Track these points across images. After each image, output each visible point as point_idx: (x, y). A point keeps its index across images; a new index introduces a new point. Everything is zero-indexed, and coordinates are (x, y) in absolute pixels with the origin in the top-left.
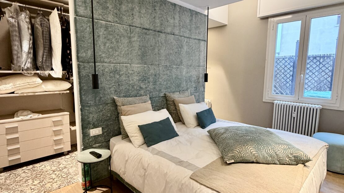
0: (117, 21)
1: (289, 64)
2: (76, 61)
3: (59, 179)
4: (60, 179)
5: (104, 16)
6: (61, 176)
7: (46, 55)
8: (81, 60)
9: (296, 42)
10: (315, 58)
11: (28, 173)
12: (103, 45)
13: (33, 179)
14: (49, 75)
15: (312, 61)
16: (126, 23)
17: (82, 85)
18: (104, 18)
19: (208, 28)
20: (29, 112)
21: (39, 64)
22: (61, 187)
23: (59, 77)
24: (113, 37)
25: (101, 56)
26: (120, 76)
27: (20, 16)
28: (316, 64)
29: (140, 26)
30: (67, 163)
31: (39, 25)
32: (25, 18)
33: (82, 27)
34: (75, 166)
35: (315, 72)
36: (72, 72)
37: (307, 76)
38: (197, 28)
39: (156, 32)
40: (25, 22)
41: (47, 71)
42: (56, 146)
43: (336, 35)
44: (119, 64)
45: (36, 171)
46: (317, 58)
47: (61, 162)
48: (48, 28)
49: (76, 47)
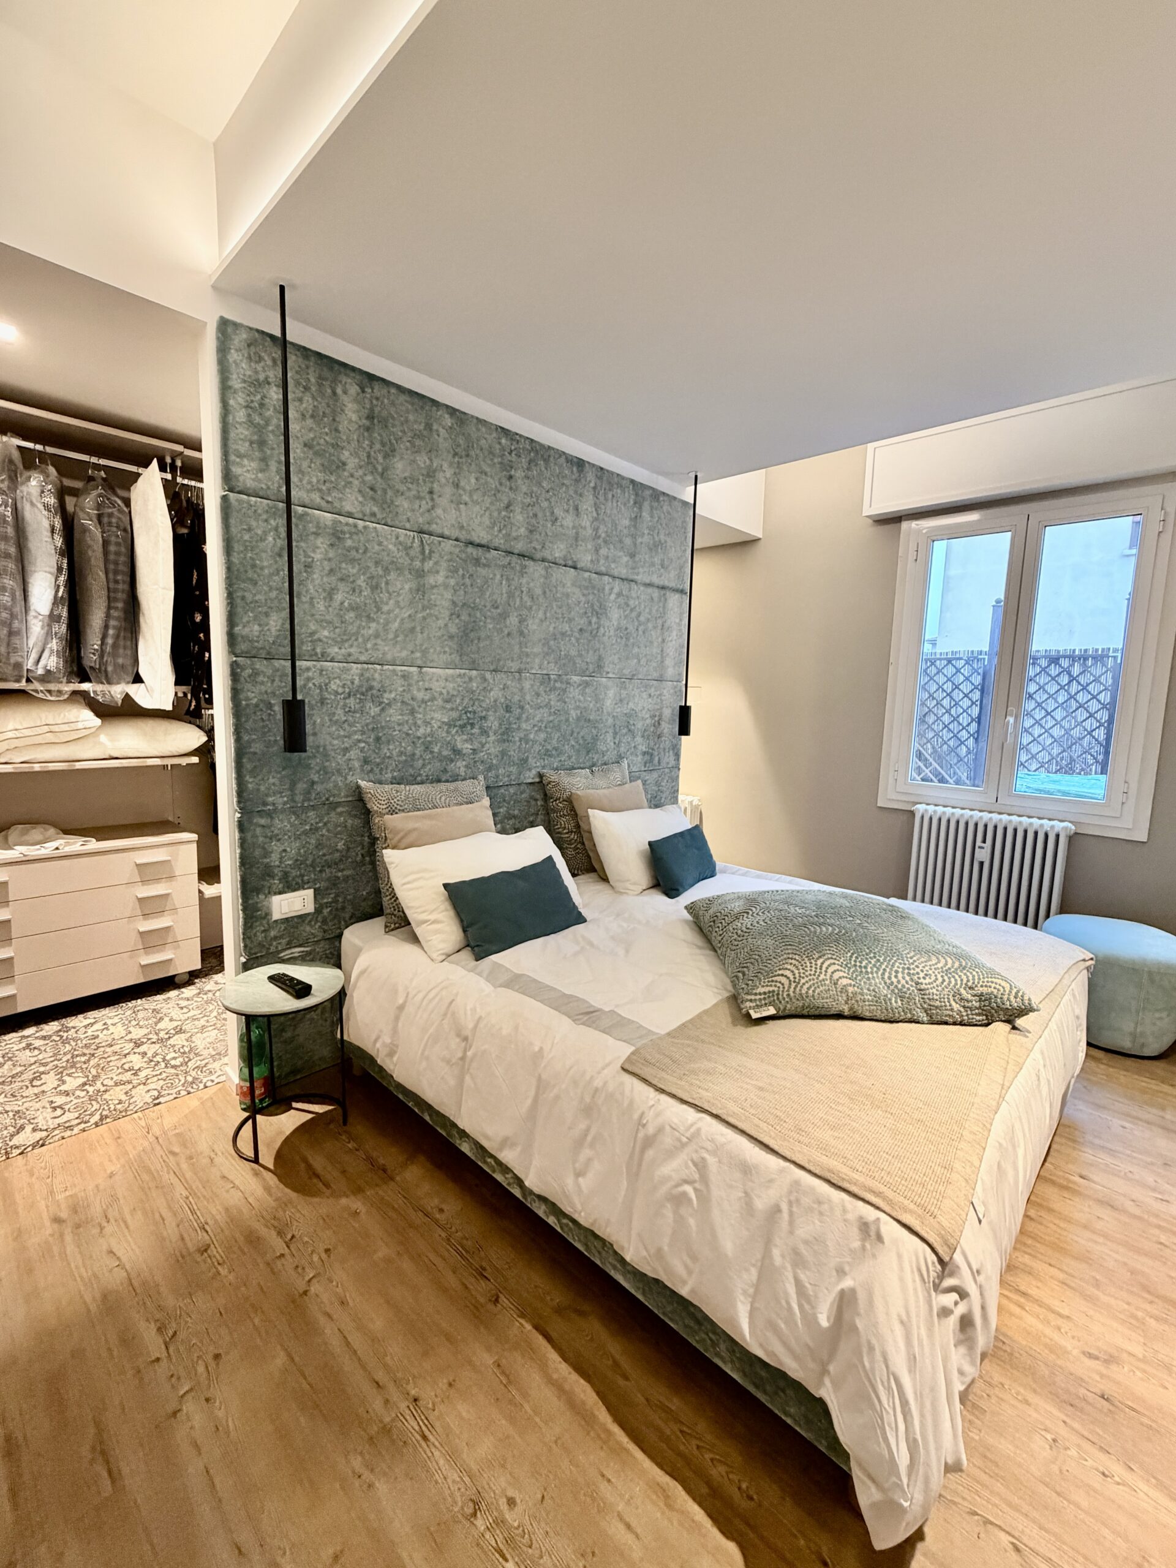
0: (374, 514)
1: (967, 679)
2: (226, 653)
3: (154, 1073)
4: (158, 1072)
5: (329, 494)
6: (164, 1060)
7: (114, 627)
8: (243, 647)
9: (994, 606)
10: (1054, 660)
11: (43, 1048)
12: (325, 598)
13: (62, 1073)
14: (127, 697)
15: (1044, 670)
16: (408, 520)
17: (246, 738)
18: (328, 502)
19: (696, 547)
20: (52, 831)
21: (91, 659)
22: (161, 1100)
23: (162, 708)
24: (360, 570)
25: (316, 637)
26: (383, 710)
27: (23, 483)
28: (1057, 682)
29: (455, 533)
30: (186, 1016)
31: (91, 520)
32: (43, 492)
33: (249, 530)
34: (214, 1025)
35: (1055, 709)
36: (209, 691)
37: (1028, 722)
38: (656, 546)
39: (514, 559)
40: (41, 506)
41: (118, 683)
42: (147, 954)
43: (1124, 584)
44: (379, 667)
45: (73, 1043)
46: (1062, 661)
47: (164, 1011)
48: (125, 530)
49: (225, 603)
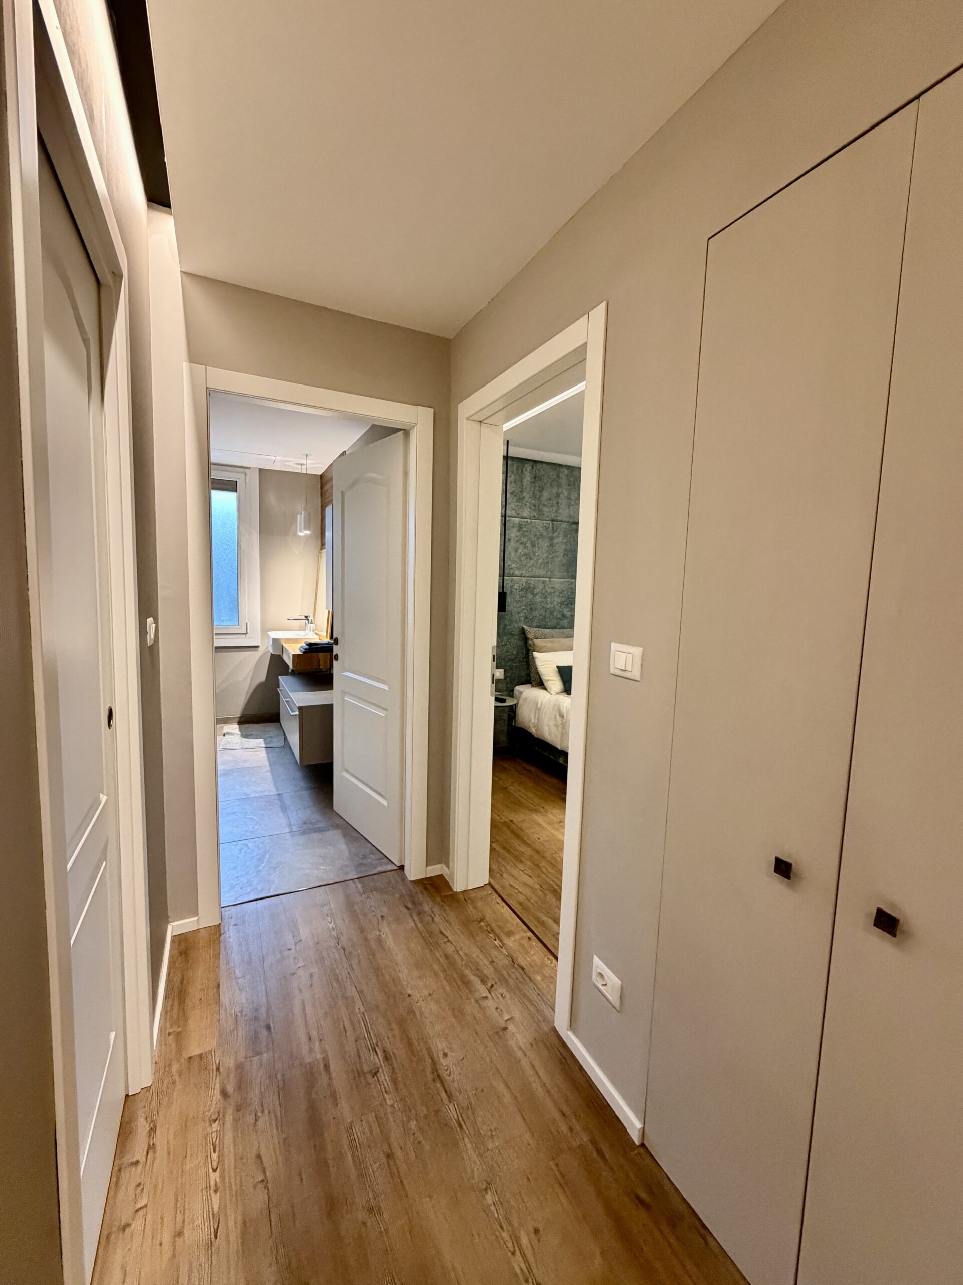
0: (534, 516)
16: (548, 516)
24: (528, 539)
25: (510, 567)
26: (534, 597)
44: (533, 579)
